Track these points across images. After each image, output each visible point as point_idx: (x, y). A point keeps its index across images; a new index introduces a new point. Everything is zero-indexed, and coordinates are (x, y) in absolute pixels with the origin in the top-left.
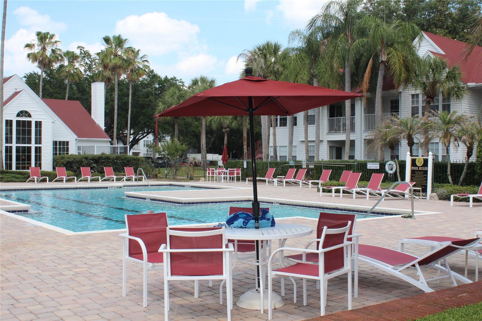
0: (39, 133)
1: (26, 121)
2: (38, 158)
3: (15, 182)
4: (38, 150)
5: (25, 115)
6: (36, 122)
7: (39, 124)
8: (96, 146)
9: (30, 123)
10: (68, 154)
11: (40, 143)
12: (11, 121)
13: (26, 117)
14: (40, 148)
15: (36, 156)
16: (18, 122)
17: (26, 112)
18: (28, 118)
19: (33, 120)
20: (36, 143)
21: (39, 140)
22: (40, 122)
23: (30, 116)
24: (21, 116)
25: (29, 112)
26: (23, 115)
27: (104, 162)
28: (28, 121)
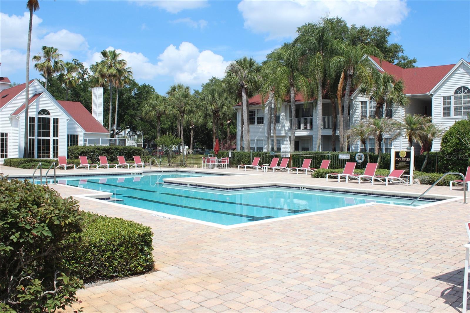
0: (56, 128)
1: (45, 118)
2: (56, 149)
3: (45, 169)
4: (56, 142)
5: (45, 113)
6: (54, 119)
7: (56, 121)
8: (100, 139)
9: (49, 119)
10: (78, 145)
11: (57, 136)
12: (34, 118)
13: (46, 114)
14: (57, 140)
15: (54, 147)
16: (39, 119)
17: (46, 111)
18: (47, 115)
19: (52, 117)
20: (54, 136)
21: (56, 134)
22: (57, 119)
23: (49, 114)
24: (42, 114)
25: (49, 110)
27: (113, 152)
28: (47, 118)
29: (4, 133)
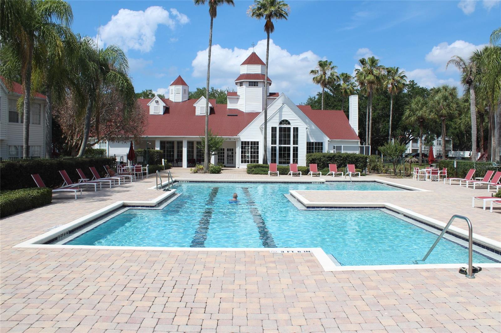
0: (296, 136)
1: (286, 127)
2: (296, 155)
4: (296, 150)
5: (286, 123)
6: (294, 128)
7: (296, 130)
8: (342, 146)
9: (289, 128)
10: (322, 152)
11: (297, 144)
12: (276, 128)
13: (287, 124)
14: (297, 148)
15: (294, 154)
16: (280, 128)
17: (287, 121)
18: (288, 125)
19: (292, 127)
20: (294, 144)
21: (295, 142)
22: (297, 128)
23: (289, 123)
24: (283, 124)
25: (289, 121)
26: (284, 123)
27: (337, 159)
28: (287, 127)
29: (255, 142)
